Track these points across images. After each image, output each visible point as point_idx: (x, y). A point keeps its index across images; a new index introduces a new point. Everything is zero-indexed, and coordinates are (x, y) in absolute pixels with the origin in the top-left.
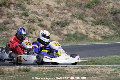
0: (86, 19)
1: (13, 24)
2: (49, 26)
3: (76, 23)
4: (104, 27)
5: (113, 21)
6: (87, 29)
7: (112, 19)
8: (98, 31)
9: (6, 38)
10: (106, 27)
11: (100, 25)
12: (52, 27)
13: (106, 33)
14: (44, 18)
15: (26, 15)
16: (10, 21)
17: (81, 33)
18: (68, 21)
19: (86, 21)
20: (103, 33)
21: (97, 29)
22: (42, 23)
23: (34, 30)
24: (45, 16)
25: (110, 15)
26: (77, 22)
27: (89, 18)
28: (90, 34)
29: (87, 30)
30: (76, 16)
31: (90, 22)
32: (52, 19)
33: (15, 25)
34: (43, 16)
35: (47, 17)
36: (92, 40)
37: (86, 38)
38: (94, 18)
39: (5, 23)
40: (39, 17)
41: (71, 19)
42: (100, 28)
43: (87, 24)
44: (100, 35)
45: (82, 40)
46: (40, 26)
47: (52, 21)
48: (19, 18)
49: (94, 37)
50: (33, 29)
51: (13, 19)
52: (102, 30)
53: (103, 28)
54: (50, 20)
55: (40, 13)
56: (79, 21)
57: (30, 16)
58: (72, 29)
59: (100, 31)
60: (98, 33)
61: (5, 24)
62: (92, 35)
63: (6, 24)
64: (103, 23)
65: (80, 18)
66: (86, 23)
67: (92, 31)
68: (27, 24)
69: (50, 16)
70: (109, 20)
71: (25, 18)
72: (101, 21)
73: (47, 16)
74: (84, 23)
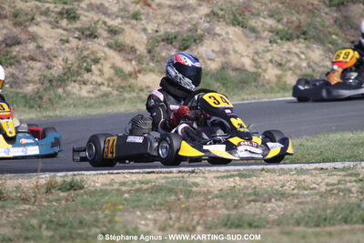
0: (252, 23)
1: (32, 46)
2: (142, 49)
3: (225, 36)
4: (308, 47)
5: (335, 29)
6: (257, 53)
7: (332, 21)
8: (289, 58)
9: (11, 87)
10: (315, 46)
11: (295, 41)
12: (149, 52)
13: (314, 66)
14: (126, 23)
15: (72, 16)
16: (23, 37)
17: (239, 66)
18: (199, 32)
19: (253, 30)
20: (304, 64)
21: (289, 52)
22: (120, 38)
23: (96, 61)
24: (128, 18)
25: (327, 10)
26: (227, 33)
27: (262, 19)
28: (265, 71)
29: (256, 58)
30: (223, 17)
31: (266, 34)
32: (151, 27)
33: (39, 47)
34: (122, 17)
35: (134, 22)
36: (272, 87)
37: (255, 80)
38: (279, 21)
39: (8, 42)
40: (111, 22)
41: (207, 25)
42: (297, 50)
43: (257, 38)
44: (298, 72)
45: (242, 88)
46: (115, 50)
47: (150, 31)
48: (48, 27)
49: (279, 77)
50: (93, 57)
51: (33, 29)
52: (303, 56)
53: (304, 50)
54: (145, 30)
55: (115, 9)
56: (234, 32)
57: (82, 18)
58: (213, 55)
59: (296, 59)
60: (292, 64)
61: (7, 45)
62: (271, 73)
63: (11, 46)
64: (304, 33)
65: (236, 22)
66: (253, 35)
67: (271, 61)
68: (74, 43)
69: (143, 17)
70: (323, 26)
71: (69, 27)
72: (299, 27)
73: (136, 16)
74: (247, 36)
